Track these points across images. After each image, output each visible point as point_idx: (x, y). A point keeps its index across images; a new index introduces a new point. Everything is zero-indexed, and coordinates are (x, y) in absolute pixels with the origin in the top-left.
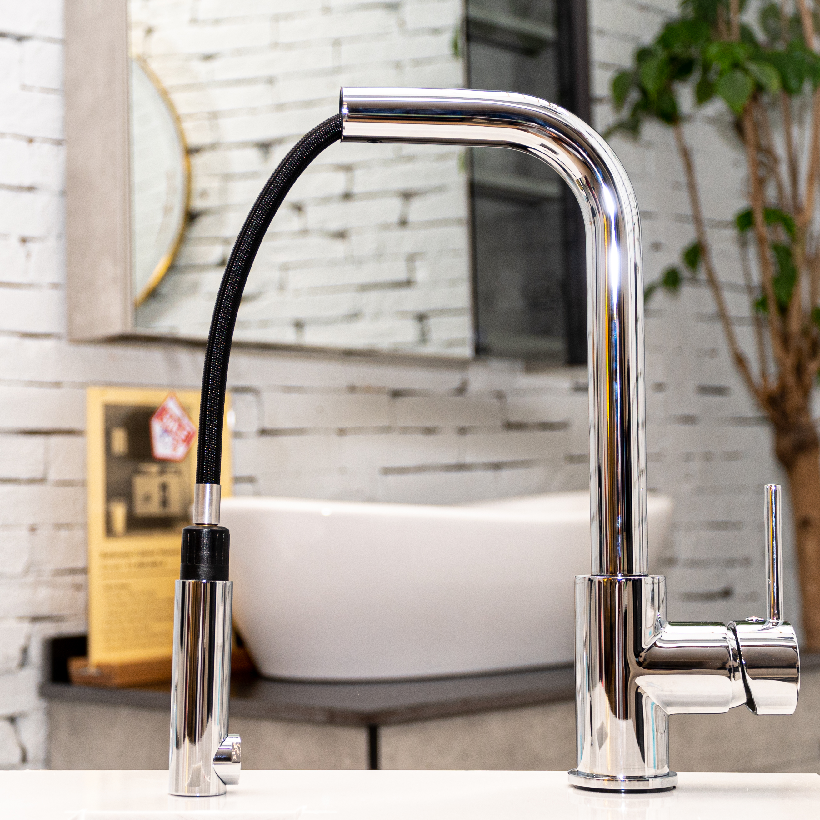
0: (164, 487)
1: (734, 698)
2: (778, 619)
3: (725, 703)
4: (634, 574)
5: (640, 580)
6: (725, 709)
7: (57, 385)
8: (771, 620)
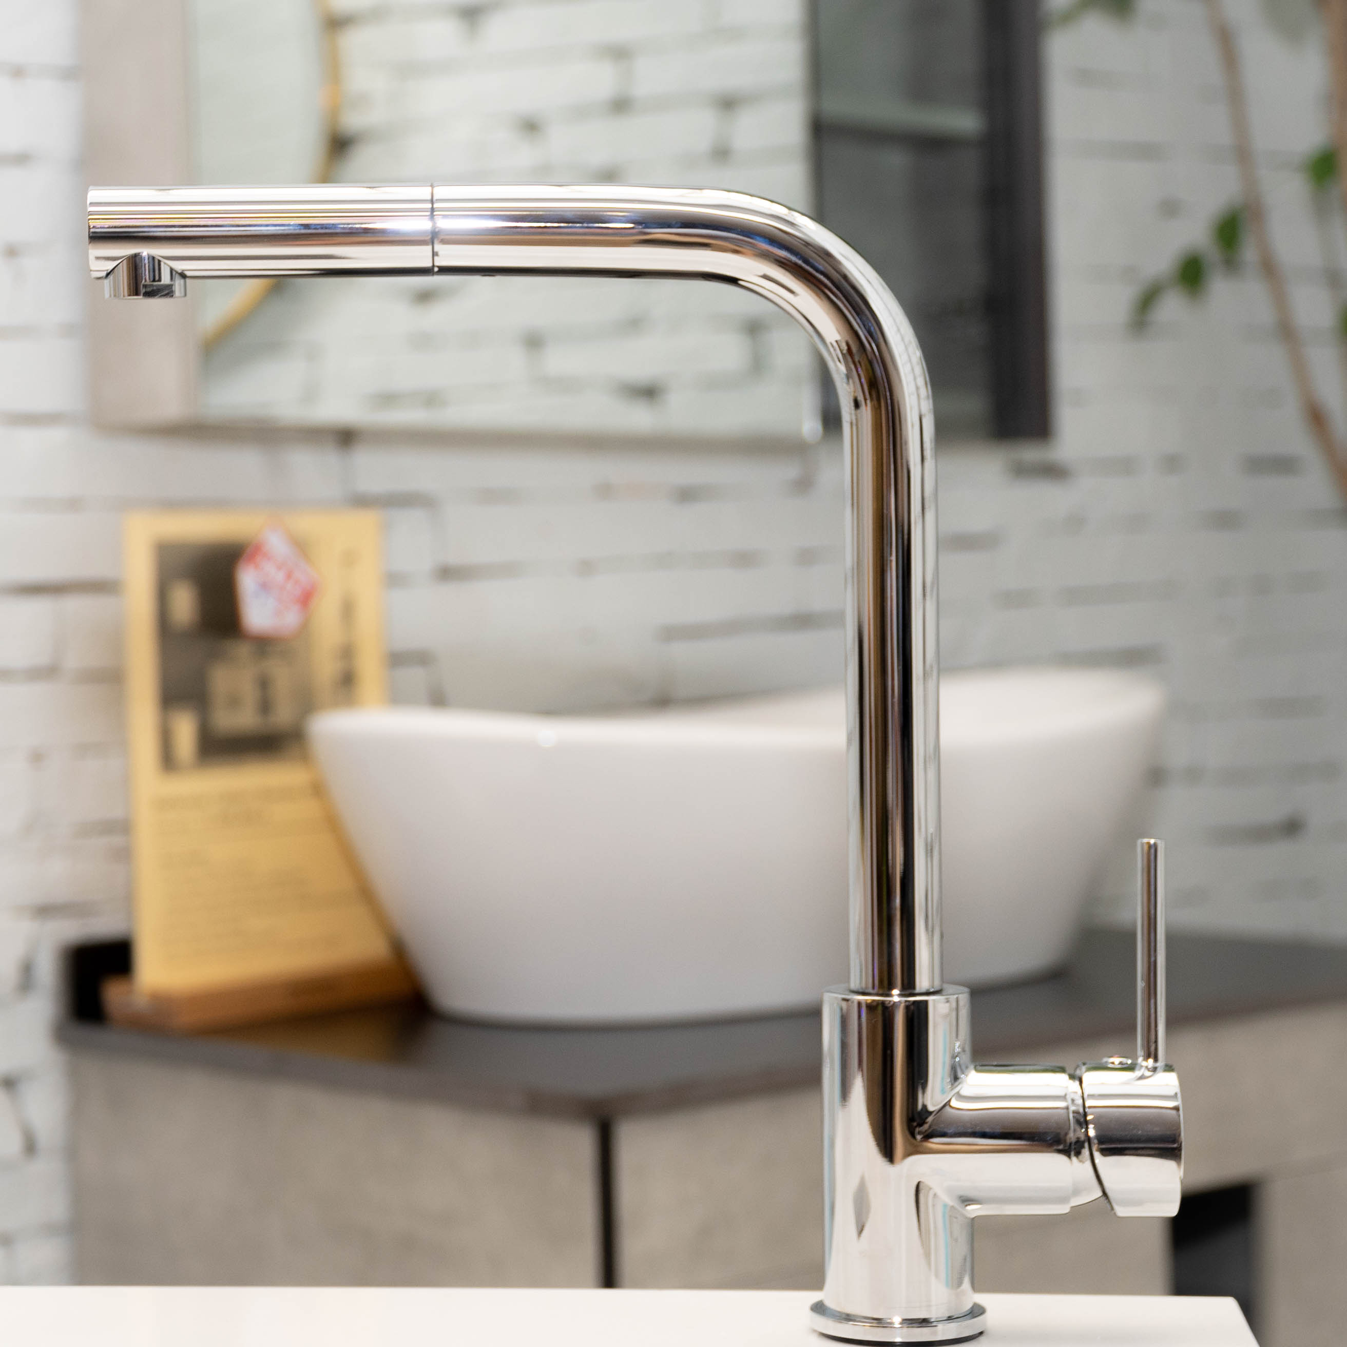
0: (264, 684)
1: (1076, 1192)
2: (1156, 1060)
3: (1063, 1200)
4: (918, 990)
5: (926, 1002)
6: (1064, 1209)
7: (74, 504)
8: (1144, 1064)
